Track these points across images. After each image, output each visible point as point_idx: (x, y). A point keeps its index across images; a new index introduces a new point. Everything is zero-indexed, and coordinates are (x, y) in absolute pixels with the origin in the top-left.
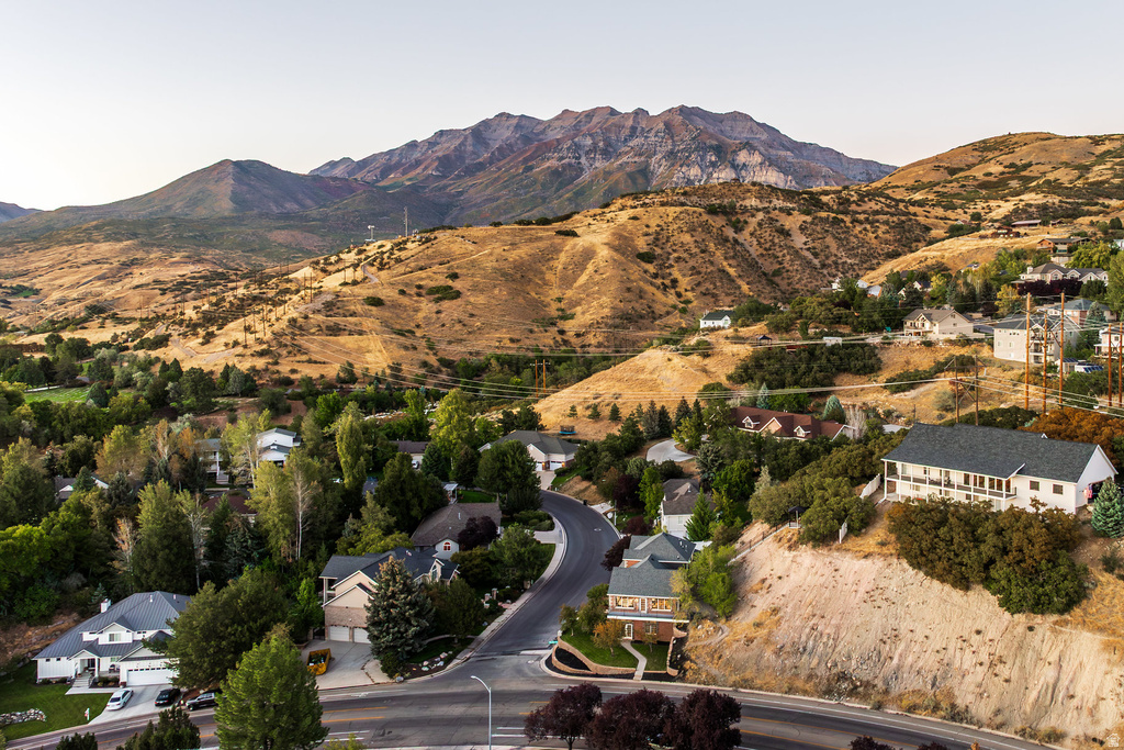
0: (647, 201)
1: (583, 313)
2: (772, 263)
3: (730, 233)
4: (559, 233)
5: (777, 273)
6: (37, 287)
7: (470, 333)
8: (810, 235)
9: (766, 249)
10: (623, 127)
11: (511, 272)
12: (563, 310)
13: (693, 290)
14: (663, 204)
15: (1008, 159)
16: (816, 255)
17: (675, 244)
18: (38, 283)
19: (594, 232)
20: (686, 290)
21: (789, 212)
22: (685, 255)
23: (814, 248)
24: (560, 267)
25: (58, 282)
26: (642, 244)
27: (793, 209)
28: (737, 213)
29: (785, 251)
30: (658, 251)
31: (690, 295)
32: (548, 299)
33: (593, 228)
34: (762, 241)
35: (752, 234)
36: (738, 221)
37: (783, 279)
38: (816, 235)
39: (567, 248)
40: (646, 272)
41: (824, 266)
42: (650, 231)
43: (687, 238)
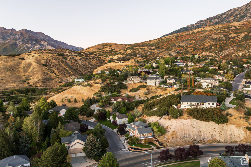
0: (42, 52)
1: (33, 79)
2: (75, 67)
3: (64, 60)
4: (20, 59)
5: (77, 69)
7: (3, 84)
8: (82, 61)
9: (73, 64)
11: (9, 68)
12: (26, 78)
13: (59, 73)
14: (46, 53)
15: (111, 48)
16: (84, 65)
17: (51, 62)
19: (29, 59)
20: (57, 73)
21: (76, 56)
22: (55, 65)
23: (83, 64)
24: (22, 67)
26: (43, 62)
27: (77, 55)
28: (64, 56)
29: (78, 65)
30: (48, 64)
31: (58, 74)
32: (21, 75)
33: (28, 58)
34: (72, 62)
35: (69, 61)
36: (65, 58)
37: (78, 70)
38: (83, 61)
39: (23, 62)
40: (46, 69)
41: (86, 68)
42: (45, 59)
43: (54, 61)
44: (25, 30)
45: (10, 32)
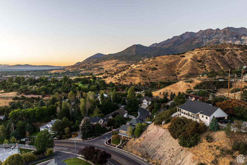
0: (202, 49)
1: (182, 73)
2: (231, 62)
3: (221, 55)
4: (181, 56)
5: (232, 64)
6: (103, 68)
7: (157, 77)
8: (242, 55)
9: (230, 59)
10: (214, 33)
11: (169, 64)
12: (178, 72)
13: (209, 68)
14: (206, 49)
16: (243, 60)
17: (207, 58)
18: (104, 67)
19: (189, 56)
20: (207, 68)
21: (237, 50)
22: (209, 61)
23: (243, 59)
24: (180, 63)
25: (106, 67)
26: (199, 58)
27: (239, 49)
28: (224, 51)
29: (235, 59)
30: (203, 60)
31: (208, 69)
32: (176, 70)
34: (229, 57)
35: (227, 56)
36: (224, 53)
37: (233, 66)
38: (244, 55)
39: (182, 60)
40: (198, 64)
41: (245, 63)
42: (202, 55)
43: (210, 57)
44: (228, 28)
45: (215, 32)
